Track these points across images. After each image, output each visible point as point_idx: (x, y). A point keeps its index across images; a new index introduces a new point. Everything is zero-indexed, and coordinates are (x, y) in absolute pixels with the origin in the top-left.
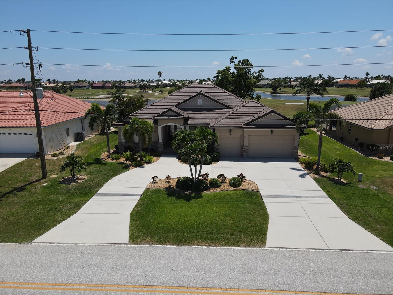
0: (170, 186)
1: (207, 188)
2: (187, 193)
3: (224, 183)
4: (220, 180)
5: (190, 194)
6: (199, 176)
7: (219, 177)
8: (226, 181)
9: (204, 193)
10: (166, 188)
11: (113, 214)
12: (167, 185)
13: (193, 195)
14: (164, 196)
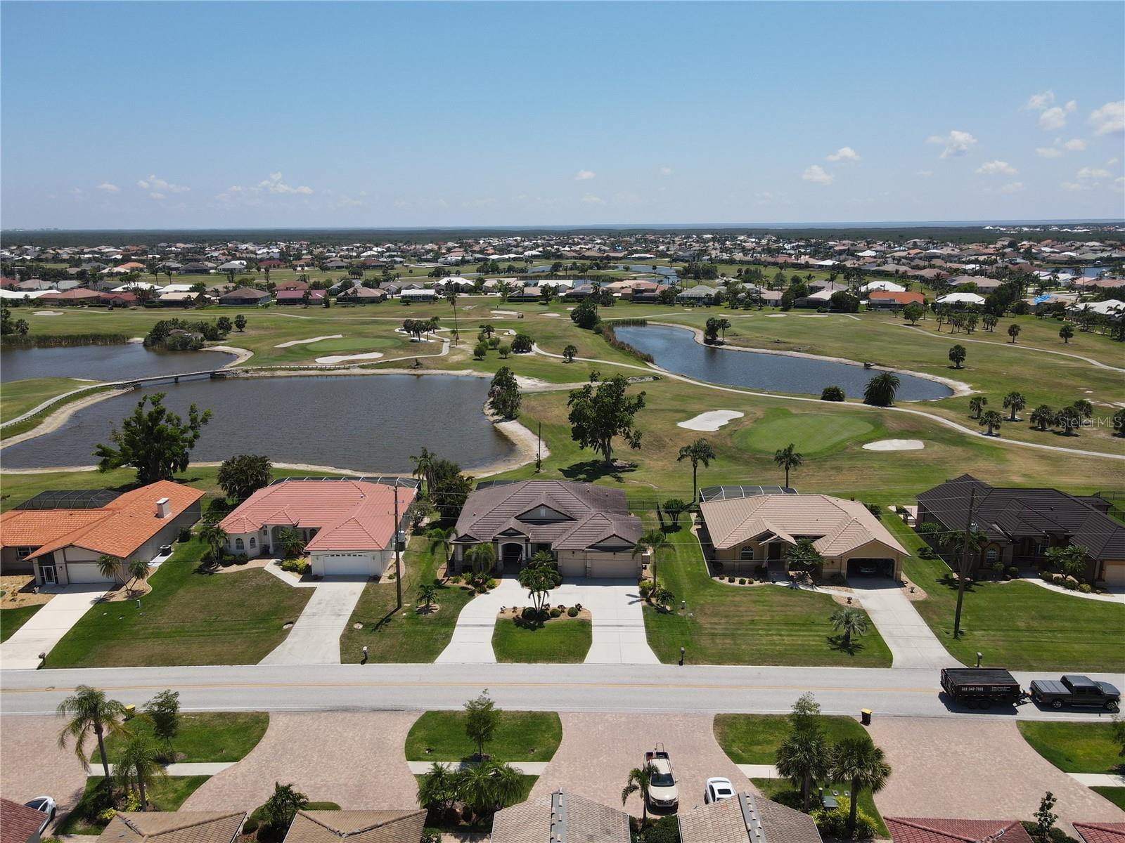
0: (517, 616)
1: (548, 619)
2: (532, 623)
3: (564, 612)
4: (560, 610)
5: (535, 623)
6: (543, 605)
7: (559, 607)
8: (565, 610)
9: (546, 623)
10: (514, 618)
12: (514, 615)
13: (537, 625)
14: (513, 625)
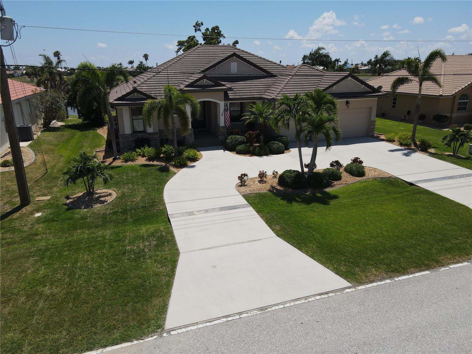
0: (273, 187)
4: (336, 169)
7: (332, 165)
11: (248, 242)
12: (266, 186)
13: (318, 195)
14: (281, 202)
